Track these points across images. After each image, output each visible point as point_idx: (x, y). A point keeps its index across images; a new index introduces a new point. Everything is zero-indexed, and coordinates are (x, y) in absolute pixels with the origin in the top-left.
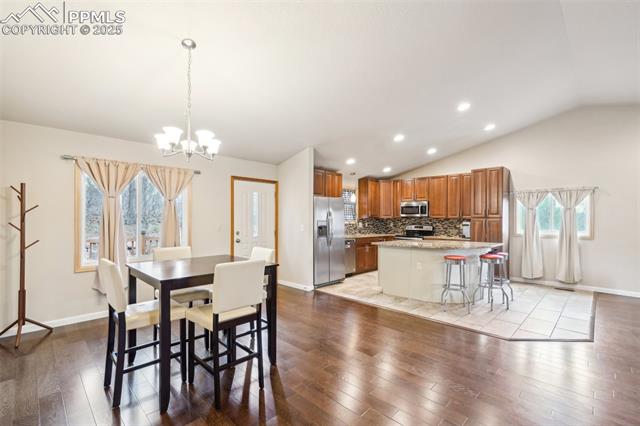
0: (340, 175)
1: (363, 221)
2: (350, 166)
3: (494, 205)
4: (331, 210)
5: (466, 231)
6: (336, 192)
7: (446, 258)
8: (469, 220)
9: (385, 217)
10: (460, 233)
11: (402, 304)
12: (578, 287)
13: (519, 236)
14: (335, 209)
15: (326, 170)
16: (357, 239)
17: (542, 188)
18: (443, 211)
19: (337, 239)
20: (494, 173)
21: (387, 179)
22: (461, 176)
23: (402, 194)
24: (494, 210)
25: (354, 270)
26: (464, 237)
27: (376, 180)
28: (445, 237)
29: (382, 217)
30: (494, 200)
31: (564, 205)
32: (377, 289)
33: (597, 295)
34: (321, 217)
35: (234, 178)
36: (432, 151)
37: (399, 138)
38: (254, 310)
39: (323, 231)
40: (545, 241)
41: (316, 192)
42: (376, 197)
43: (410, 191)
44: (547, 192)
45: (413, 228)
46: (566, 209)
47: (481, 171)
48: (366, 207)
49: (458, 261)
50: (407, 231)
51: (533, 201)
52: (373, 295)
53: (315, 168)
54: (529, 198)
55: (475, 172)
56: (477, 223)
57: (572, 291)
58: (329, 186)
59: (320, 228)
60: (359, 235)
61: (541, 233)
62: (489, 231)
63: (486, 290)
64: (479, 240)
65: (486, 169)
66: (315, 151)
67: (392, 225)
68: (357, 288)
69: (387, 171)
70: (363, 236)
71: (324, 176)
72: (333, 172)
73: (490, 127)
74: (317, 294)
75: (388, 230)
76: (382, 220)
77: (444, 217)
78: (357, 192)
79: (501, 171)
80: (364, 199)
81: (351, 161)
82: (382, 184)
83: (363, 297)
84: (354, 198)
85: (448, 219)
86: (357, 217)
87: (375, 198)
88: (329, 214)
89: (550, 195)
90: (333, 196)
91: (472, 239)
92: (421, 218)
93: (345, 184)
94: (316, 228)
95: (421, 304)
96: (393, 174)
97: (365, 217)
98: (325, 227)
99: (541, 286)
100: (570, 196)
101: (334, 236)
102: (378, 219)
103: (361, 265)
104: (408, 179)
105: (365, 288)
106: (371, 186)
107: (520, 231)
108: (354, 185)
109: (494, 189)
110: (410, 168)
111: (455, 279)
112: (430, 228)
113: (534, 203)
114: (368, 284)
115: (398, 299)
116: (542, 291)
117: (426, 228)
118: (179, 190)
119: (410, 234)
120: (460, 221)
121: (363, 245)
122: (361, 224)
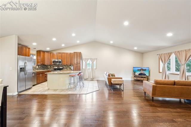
0: (29, 48)
1: (39, 66)
2: (34, 46)
3: (79, 61)
4: (26, 61)
5: (72, 68)
7: (70, 76)
8: (73, 65)
9: (47, 64)
10: (70, 69)
11: (57, 91)
12: (94, 79)
14: (28, 61)
15: (22, 45)
16: (37, 72)
17: (88, 58)
18: (66, 63)
19: (29, 72)
20: (79, 53)
21: (48, 52)
22: (71, 53)
23: (53, 57)
24: (79, 63)
25: (36, 83)
26: (72, 70)
27: (44, 52)
28: (66, 70)
29: (46, 64)
30: (79, 60)
32: (47, 88)
33: (97, 80)
34: (21, 64)
36: (63, 45)
37: (54, 39)
39: (22, 69)
40: (88, 70)
43: (56, 57)
45: (56, 68)
46: (92, 63)
47: (76, 52)
48: (40, 61)
49: (73, 76)
50: (55, 69)
52: (46, 91)
53: (18, 44)
54: (86, 60)
55: (74, 52)
56: (75, 66)
57: (93, 80)
58: (24, 52)
59: (21, 68)
60: (37, 71)
61: (88, 68)
62: (78, 68)
63: (78, 83)
64: (75, 70)
65: (77, 52)
66: (18, 37)
67: (49, 67)
68: (39, 89)
69: (48, 49)
70: (39, 71)
71: (22, 48)
72: (26, 47)
73: (78, 42)
74: (19, 95)
75: (47, 68)
76: (46, 65)
77: (66, 64)
79: (80, 53)
80: (39, 58)
81: (35, 44)
82: (46, 53)
83: (42, 92)
84: (35, 57)
85: (67, 65)
86: (36, 64)
87: (43, 58)
88: (25, 63)
90: (26, 56)
91: (74, 70)
92: (59, 65)
93: (31, 52)
94: (19, 69)
96: (50, 50)
97: (39, 64)
98: (24, 68)
99: (88, 80)
100: (93, 60)
101: (28, 71)
102: (44, 65)
103: (38, 81)
104: (55, 53)
105: (41, 89)
106: (42, 53)
107: (84, 68)
108: (35, 53)
109: (79, 58)
110: (56, 49)
111: (72, 82)
112: (62, 68)
114: (42, 88)
115: (55, 90)
116: (88, 81)
117: (60, 68)
119: (55, 70)
120: (70, 65)
121: (39, 74)
122: (37, 67)
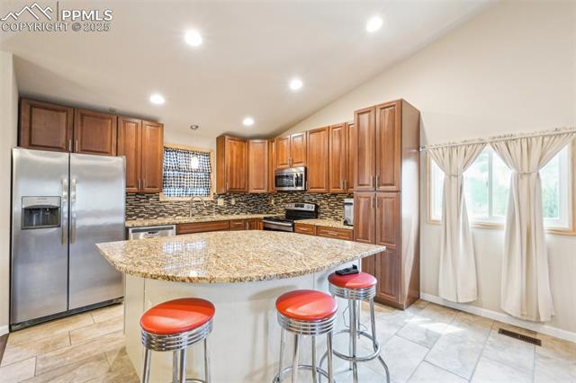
1: (227, 197)
3: (388, 170)
9: (257, 192)
13: (436, 223)
17: (474, 138)
20: (387, 112)
22: (346, 127)
24: (388, 178)
27: (243, 140)
29: (252, 191)
30: (388, 159)
31: (515, 167)
40: (480, 233)
42: (242, 163)
43: (285, 155)
44: (484, 144)
45: (293, 206)
46: (521, 176)
51: (458, 160)
54: (450, 157)
55: (359, 114)
56: (362, 200)
60: (217, 217)
62: (380, 214)
69: (249, 123)
70: (227, 218)
75: (268, 208)
78: (213, 156)
79: (398, 108)
82: (254, 144)
86: (214, 191)
87: (239, 166)
89: (488, 148)
94: (19, 211)
98: (57, 209)
109: (388, 142)
112: (312, 207)
113: (460, 165)
117: (307, 207)
122: (221, 202)
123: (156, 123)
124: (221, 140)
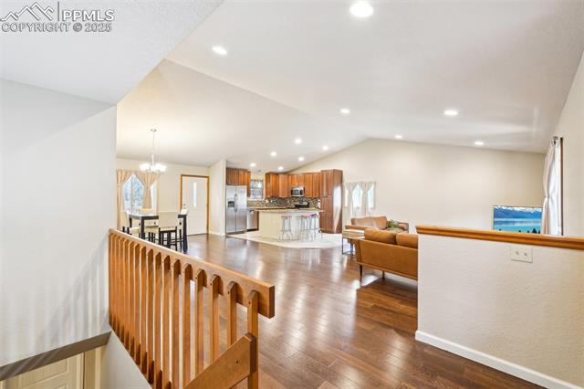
0: (249, 172)
1: (268, 199)
2: (255, 167)
3: (330, 190)
4: (238, 193)
5: (319, 204)
6: (247, 183)
9: (283, 197)
13: (346, 207)
17: (355, 181)
18: (311, 193)
19: (241, 209)
21: (283, 173)
23: (292, 183)
24: (330, 193)
25: (256, 227)
29: (281, 197)
30: (329, 187)
34: (231, 197)
35: (182, 175)
36: (301, 159)
38: (174, 229)
39: (231, 204)
41: (227, 184)
42: (276, 185)
43: (296, 181)
44: (357, 183)
45: (298, 203)
46: (364, 194)
47: (325, 171)
48: (270, 190)
50: (296, 205)
53: (227, 169)
54: (350, 186)
55: (323, 171)
58: (241, 179)
59: (230, 202)
65: (327, 171)
69: (281, 169)
71: (238, 173)
72: (243, 170)
73: (325, 148)
74: (228, 237)
78: (264, 182)
79: (333, 172)
80: (269, 186)
82: (281, 176)
86: (264, 197)
88: (236, 195)
89: (358, 185)
93: (253, 177)
94: (227, 203)
95: (274, 240)
97: (270, 197)
98: (233, 202)
100: (365, 186)
101: (239, 207)
102: (279, 198)
106: (272, 178)
107: (346, 205)
108: (262, 177)
109: (330, 182)
113: (352, 189)
118: (151, 183)
119: (296, 207)
122: (267, 201)
123: (246, 171)
124: (268, 175)
